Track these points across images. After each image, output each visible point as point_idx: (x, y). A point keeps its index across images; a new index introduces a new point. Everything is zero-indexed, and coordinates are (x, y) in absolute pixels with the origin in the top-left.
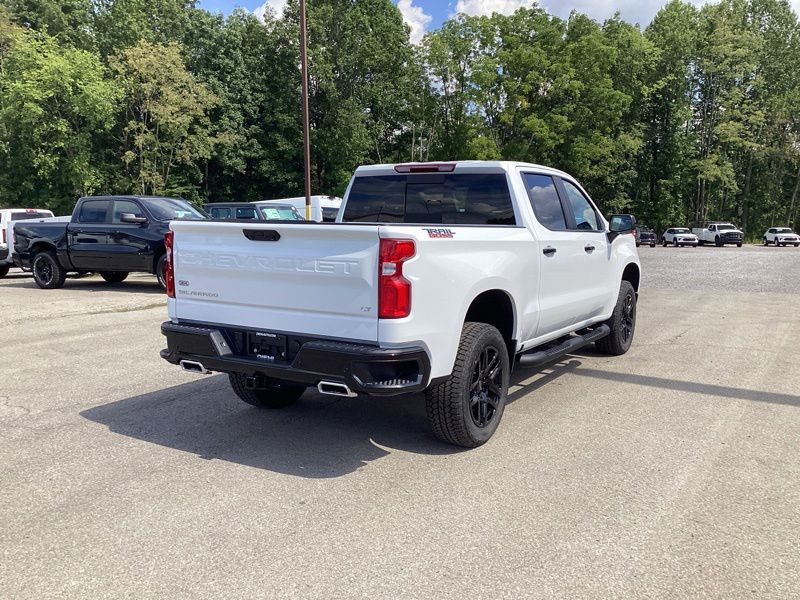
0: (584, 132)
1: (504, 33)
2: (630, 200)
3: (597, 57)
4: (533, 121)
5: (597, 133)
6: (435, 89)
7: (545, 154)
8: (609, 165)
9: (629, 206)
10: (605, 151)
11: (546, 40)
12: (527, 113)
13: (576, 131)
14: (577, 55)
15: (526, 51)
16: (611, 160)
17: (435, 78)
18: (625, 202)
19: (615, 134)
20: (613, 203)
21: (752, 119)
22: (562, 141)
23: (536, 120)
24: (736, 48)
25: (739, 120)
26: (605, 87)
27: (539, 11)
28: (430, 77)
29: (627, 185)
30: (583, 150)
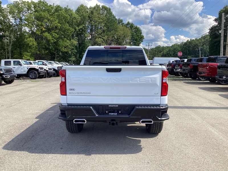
0: (61, 38)
1: (35, 7)
2: (75, 58)
3: (64, 18)
4: (46, 34)
5: (66, 39)
6: (12, 22)
7: (51, 44)
8: (69, 48)
9: (75, 60)
10: (68, 44)
11: (49, 11)
12: (44, 32)
13: (59, 38)
14: (58, 16)
15: (43, 14)
16: (70, 47)
17: (12, 18)
18: (74, 59)
19: (70, 40)
20: (71, 59)
21: (104, 38)
22: (56, 41)
23: (47, 34)
24: (99, 19)
25: (101, 38)
26: (67, 26)
27: (45, 2)
28: (10, 18)
29: (74, 54)
30: (62, 43)
